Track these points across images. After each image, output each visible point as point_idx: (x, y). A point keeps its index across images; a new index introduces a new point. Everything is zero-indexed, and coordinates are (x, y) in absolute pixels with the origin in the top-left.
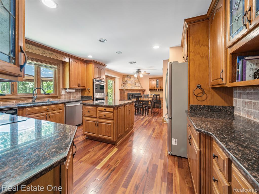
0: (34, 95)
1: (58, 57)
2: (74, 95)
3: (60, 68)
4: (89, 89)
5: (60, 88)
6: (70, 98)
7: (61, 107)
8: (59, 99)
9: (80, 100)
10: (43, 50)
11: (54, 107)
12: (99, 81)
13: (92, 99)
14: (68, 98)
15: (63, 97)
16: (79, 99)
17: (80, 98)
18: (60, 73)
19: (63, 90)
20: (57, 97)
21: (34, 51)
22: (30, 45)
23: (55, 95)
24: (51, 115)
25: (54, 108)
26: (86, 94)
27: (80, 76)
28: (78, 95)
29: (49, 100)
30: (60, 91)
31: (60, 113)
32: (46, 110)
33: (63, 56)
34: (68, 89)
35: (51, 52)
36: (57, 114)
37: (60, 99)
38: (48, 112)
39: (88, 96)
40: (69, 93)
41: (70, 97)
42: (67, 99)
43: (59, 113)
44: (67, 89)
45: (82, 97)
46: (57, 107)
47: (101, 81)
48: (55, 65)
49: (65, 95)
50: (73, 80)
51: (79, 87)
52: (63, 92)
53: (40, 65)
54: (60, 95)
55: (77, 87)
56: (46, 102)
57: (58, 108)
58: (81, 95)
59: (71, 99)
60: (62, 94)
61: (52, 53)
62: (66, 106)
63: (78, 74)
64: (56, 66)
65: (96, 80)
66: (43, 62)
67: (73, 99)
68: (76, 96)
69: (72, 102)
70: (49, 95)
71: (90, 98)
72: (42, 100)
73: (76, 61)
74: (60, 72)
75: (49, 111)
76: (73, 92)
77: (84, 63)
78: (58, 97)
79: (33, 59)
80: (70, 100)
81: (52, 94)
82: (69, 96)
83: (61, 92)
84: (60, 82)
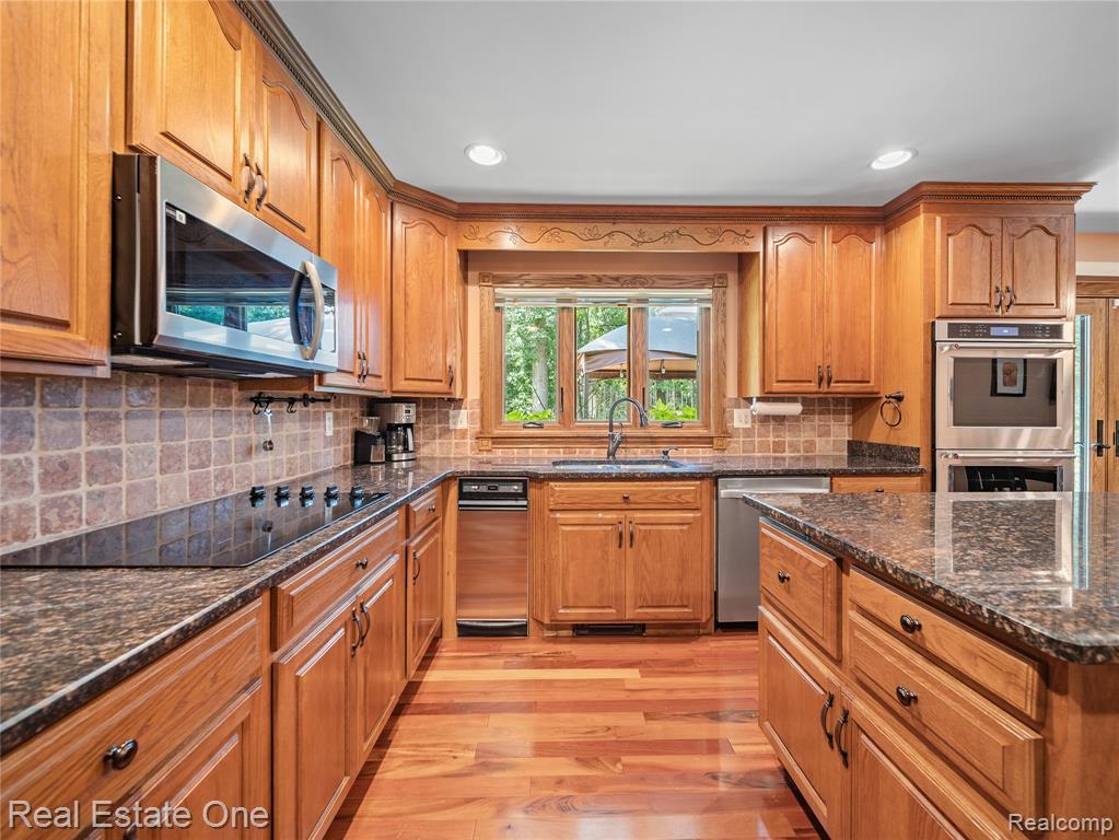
0: (611, 428)
1: (705, 238)
2: (805, 434)
3: (724, 293)
4: (899, 399)
5: (724, 396)
6: (774, 452)
7: (689, 498)
8: (717, 453)
9: (844, 465)
10: (639, 226)
11: (655, 493)
12: (994, 331)
13: (924, 464)
14: (764, 447)
15: (737, 442)
16: (837, 459)
17: (845, 453)
18: (724, 322)
19: (740, 408)
20: (708, 440)
21: (606, 243)
22: (591, 226)
23: (702, 432)
24: (642, 527)
25: (655, 499)
26: (879, 434)
27: (835, 318)
28: (827, 434)
29: (666, 453)
30: (724, 410)
31: (685, 527)
32: (619, 499)
33: (729, 227)
34: (759, 399)
35: (669, 228)
36: (670, 528)
37: (726, 453)
38: (629, 514)
39: (888, 447)
40: (772, 423)
41: (778, 447)
42: (760, 454)
43: (677, 528)
44: (754, 400)
45: (855, 448)
46: (667, 494)
47: (1015, 332)
48: (701, 286)
49: (748, 432)
50: (781, 346)
51: (825, 384)
52: (740, 419)
53: (645, 301)
54: (726, 434)
55: (813, 387)
56: (654, 462)
57: (674, 498)
58: (847, 438)
59: (784, 459)
60: (736, 424)
61: (676, 227)
62: (723, 493)
63: (823, 309)
64: (707, 292)
65: (954, 331)
66: (654, 282)
67: (798, 459)
68: (812, 443)
69: (754, 476)
70: (676, 430)
71: (906, 461)
72: (647, 452)
73: (807, 230)
74: (725, 316)
75: (633, 506)
76: (795, 418)
77: (864, 231)
78: (712, 443)
79: (617, 279)
80: (776, 458)
81: (689, 428)
82: (771, 439)
83: (727, 415)
84: (724, 364)
